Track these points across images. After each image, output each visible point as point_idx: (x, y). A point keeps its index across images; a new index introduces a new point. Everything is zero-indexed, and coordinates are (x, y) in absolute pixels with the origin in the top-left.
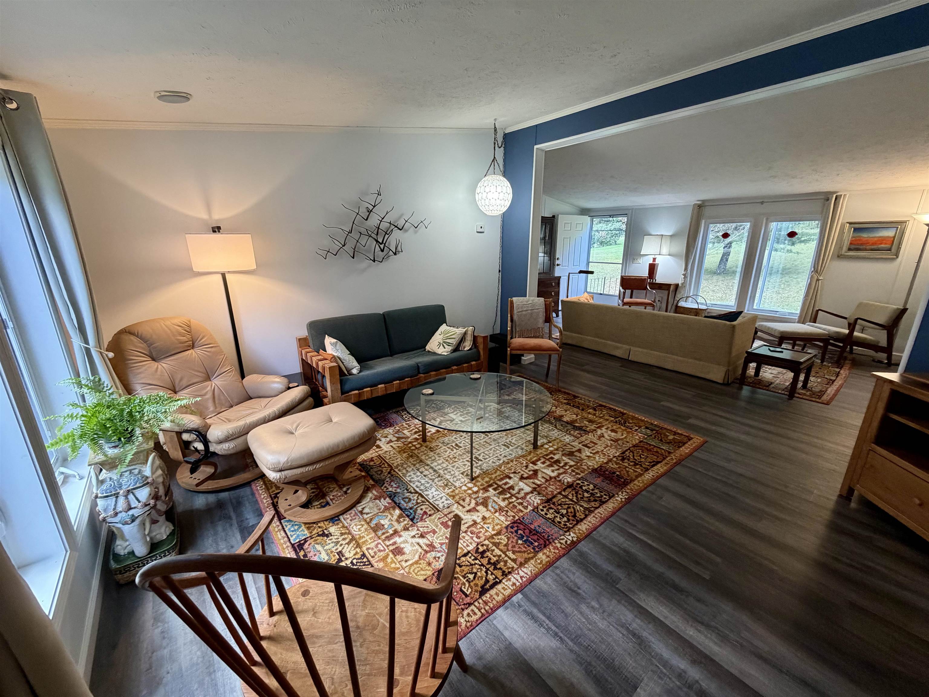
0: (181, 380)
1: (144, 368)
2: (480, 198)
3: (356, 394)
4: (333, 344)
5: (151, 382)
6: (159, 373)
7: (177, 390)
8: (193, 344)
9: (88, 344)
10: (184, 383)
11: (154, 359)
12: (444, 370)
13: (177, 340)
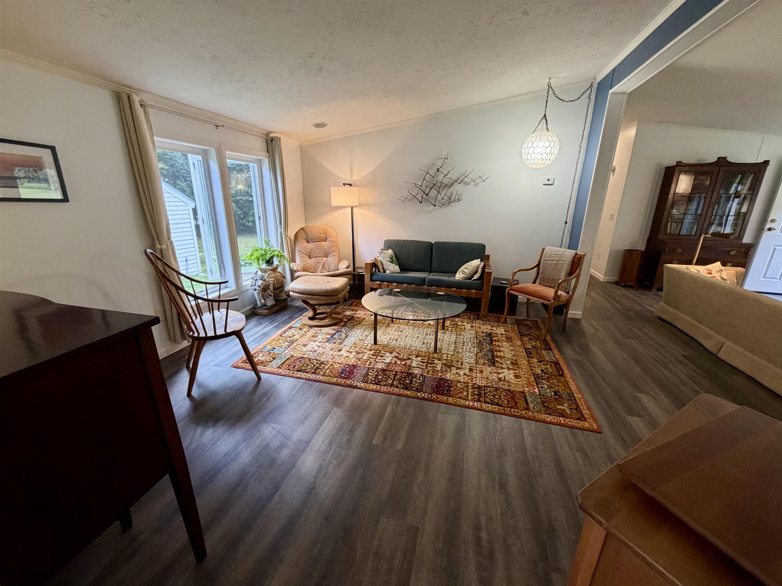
0: (314, 254)
1: (302, 244)
2: (526, 153)
3: (378, 283)
4: (380, 252)
5: (302, 251)
6: (306, 248)
7: (311, 257)
8: (326, 240)
9: (282, 230)
10: (315, 255)
11: (308, 242)
12: (444, 288)
13: (319, 236)
